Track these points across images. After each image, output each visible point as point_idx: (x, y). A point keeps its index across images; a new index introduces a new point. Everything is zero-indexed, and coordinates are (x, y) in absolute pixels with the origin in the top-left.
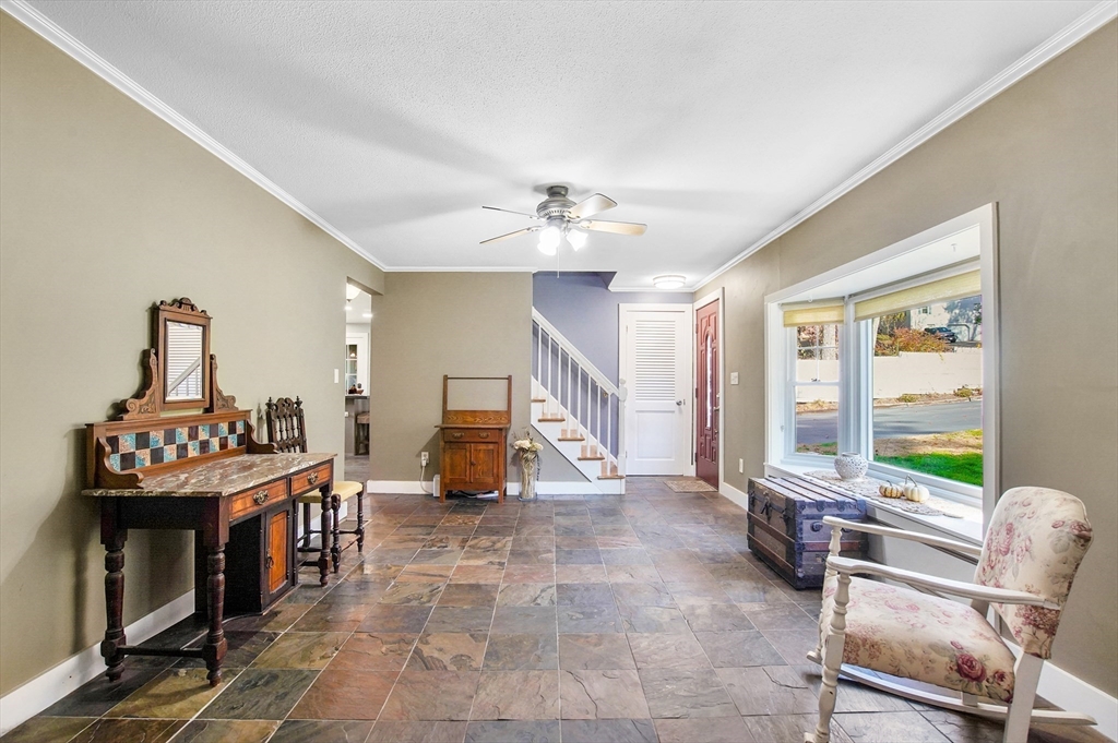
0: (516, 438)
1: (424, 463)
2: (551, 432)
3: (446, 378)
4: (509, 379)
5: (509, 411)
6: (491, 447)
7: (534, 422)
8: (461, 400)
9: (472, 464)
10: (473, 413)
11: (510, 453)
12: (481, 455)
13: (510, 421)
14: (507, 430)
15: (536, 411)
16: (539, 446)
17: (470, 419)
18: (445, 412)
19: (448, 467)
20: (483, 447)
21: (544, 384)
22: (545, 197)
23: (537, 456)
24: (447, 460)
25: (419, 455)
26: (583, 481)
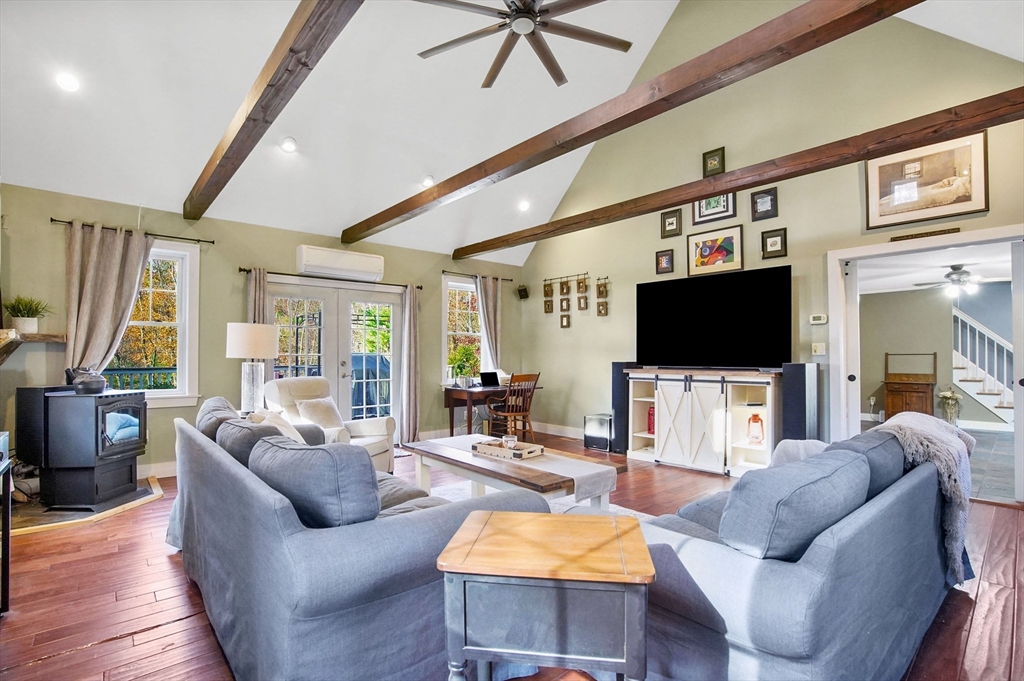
0: (940, 391)
1: (872, 403)
2: (971, 389)
3: (887, 355)
4: (935, 354)
5: (935, 375)
6: (921, 394)
7: (956, 381)
8: (898, 367)
9: (907, 404)
10: (908, 375)
11: (936, 401)
12: (914, 399)
13: (936, 380)
14: (933, 385)
15: (957, 376)
16: (958, 396)
17: (905, 379)
18: (887, 374)
19: (890, 405)
20: (915, 394)
21: (964, 353)
22: (950, 270)
23: (957, 402)
24: (890, 400)
25: (869, 399)
26: (998, 422)
